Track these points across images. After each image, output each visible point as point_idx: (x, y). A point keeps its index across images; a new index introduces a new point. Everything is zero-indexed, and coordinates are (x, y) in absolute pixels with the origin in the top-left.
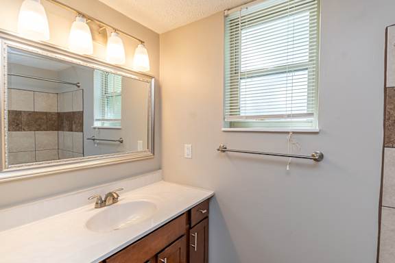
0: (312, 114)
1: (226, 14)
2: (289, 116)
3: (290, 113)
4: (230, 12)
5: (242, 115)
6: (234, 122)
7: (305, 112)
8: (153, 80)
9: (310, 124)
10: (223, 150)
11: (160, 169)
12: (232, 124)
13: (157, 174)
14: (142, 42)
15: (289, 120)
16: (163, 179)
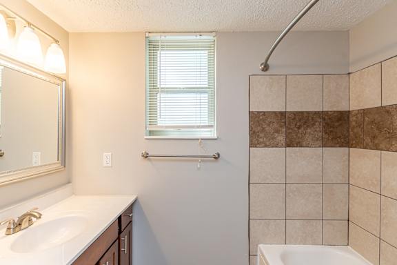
0: (212, 126)
1: (147, 35)
2: (198, 127)
3: (199, 124)
4: (150, 35)
5: (158, 125)
6: (153, 131)
7: (207, 124)
8: (64, 82)
9: (209, 133)
10: (146, 156)
11: (69, 182)
12: (151, 133)
13: (68, 188)
14: (57, 41)
15: (198, 130)
16: (73, 193)
